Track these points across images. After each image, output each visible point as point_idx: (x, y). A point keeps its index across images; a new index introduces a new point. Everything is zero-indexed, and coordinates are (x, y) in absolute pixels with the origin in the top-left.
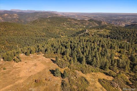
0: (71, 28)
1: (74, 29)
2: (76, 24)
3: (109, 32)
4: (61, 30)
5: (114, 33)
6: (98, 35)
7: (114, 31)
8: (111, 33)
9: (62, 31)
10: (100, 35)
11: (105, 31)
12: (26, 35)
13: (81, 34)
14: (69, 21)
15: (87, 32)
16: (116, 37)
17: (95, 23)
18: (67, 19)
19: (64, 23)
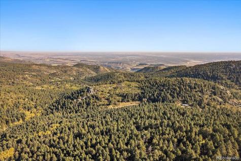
0: (45, 86)
1: (52, 87)
2: (54, 74)
3: (137, 87)
4: (20, 95)
6: (118, 95)
7: (145, 83)
8: (142, 89)
9: (23, 96)
10: (123, 96)
11: (129, 86)
13: (80, 100)
14: (34, 71)
15: (92, 93)
17: (88, 70)
18: (30, 66)
19: (25, 74)
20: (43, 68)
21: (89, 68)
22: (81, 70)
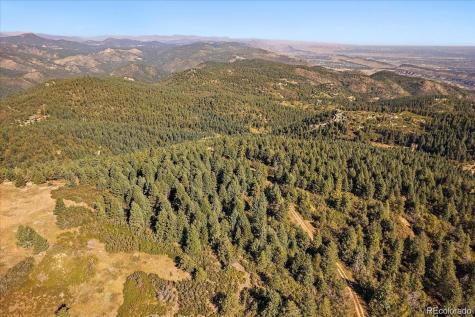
2: (322, 87)
3: (422, 125)
5: (440, 128)
7: (442, 120)
8: (428, 129)
10: (383, 133)
11: (407, 120)
12: (138, 120)
13: (317, 126)
15: (337, 120)
16: (439, 146)
17: (395, 86)
19: (278, 82)
20: (312, 73)
21: (399, 82)
22: (380, 85)
